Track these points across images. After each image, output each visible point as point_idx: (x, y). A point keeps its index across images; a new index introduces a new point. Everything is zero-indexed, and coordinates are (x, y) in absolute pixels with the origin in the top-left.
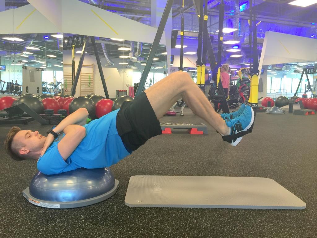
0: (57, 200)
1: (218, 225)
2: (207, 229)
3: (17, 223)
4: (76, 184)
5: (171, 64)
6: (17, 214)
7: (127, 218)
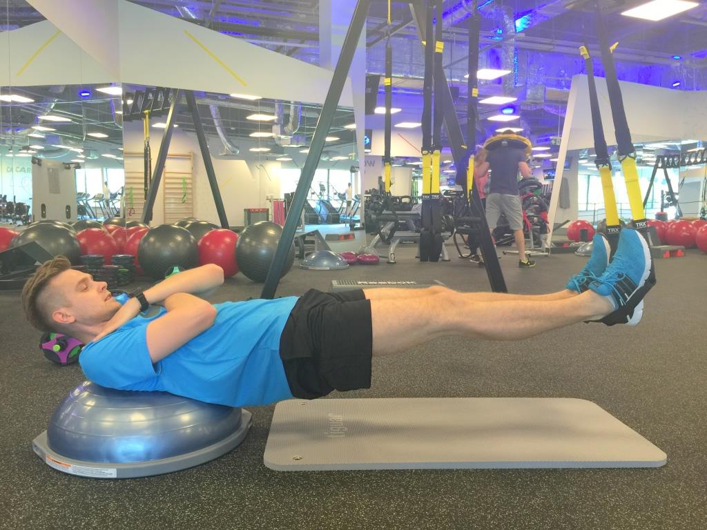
0: (110, 459)
1: (472, 506)
2: (449, 515)
3: (20, 513)
4: (151, 422)
5: (366, 151)
6: (19, 493)
7: (268, 496)
